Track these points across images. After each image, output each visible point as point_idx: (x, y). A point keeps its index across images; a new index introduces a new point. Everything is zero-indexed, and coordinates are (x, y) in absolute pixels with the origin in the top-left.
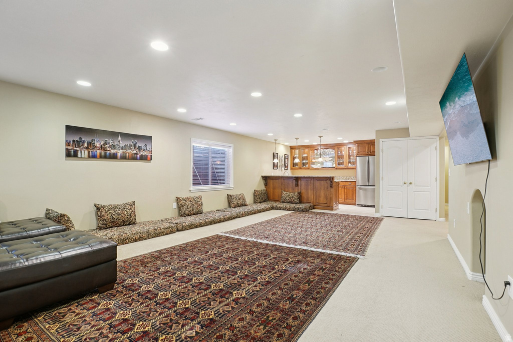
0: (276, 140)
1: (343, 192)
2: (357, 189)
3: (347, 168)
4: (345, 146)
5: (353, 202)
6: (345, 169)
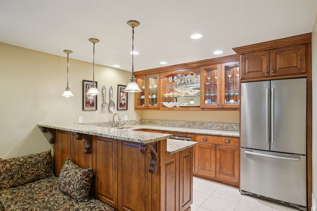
0: (68, 52)
1: (213, 158)
2: (243, 157)
3: (223, 109)
4: (218, 66)
5: (235, 180)
6: (218, 109)
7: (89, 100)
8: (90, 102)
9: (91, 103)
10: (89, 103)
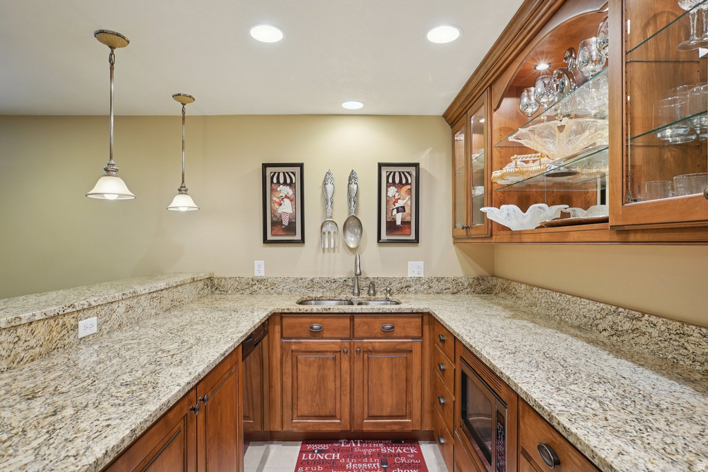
7: (281, 216)
8: (282, 221)
9: (286, 223)
10: (280, 223)
